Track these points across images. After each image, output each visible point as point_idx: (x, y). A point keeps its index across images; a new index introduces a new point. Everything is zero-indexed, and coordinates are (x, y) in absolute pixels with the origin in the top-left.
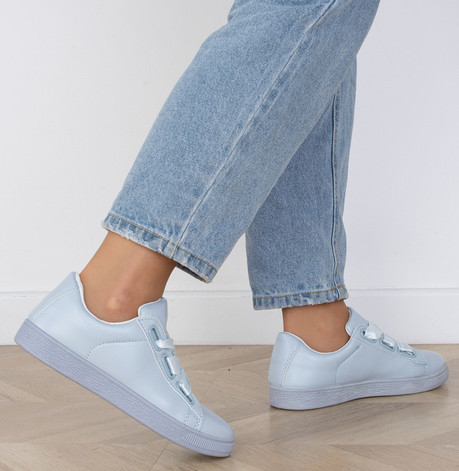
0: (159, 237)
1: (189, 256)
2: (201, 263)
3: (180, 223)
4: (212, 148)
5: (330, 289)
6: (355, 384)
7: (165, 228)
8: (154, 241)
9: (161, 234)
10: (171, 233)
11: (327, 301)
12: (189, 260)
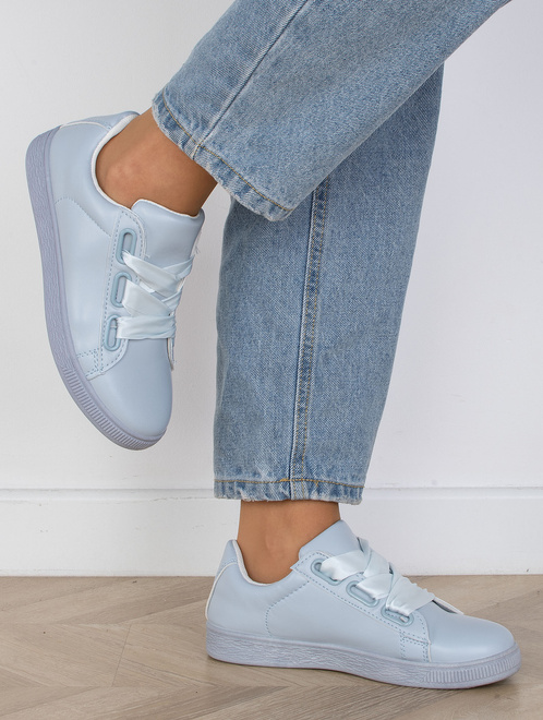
0: (182, 128)
1: (216, 160)
2: (231, 173)
3: (207, 116)
4: (255, 25)
5: (273, 479)
6: (306, 643)
7: (191, 118)
8: (175, 132)
9: (184, 124)
10: (197, 126)
11: (265, 498)
12: (216, 166)
